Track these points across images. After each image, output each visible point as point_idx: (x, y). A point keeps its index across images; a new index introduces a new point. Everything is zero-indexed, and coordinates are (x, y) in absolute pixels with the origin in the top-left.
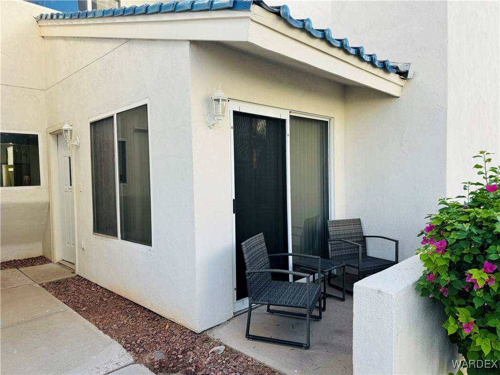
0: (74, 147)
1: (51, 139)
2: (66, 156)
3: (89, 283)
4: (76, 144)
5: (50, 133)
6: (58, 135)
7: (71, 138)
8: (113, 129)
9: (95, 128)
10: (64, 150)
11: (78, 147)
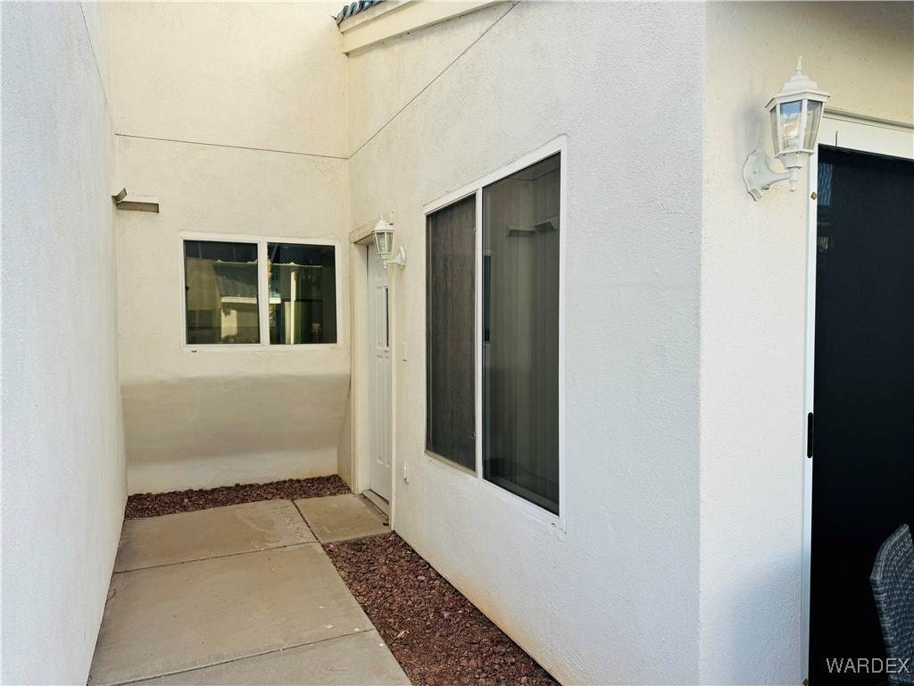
0: (396, 268)
1: (357, 253)
2: (381, 288)
3: (415, 557)
4: (399, 262)
5: (355, 243)
6: (367, 244)
7: (390, 250)
8: (474, 225)
9: (435, 227)
10: (379, 275)
11: (402, 268)
